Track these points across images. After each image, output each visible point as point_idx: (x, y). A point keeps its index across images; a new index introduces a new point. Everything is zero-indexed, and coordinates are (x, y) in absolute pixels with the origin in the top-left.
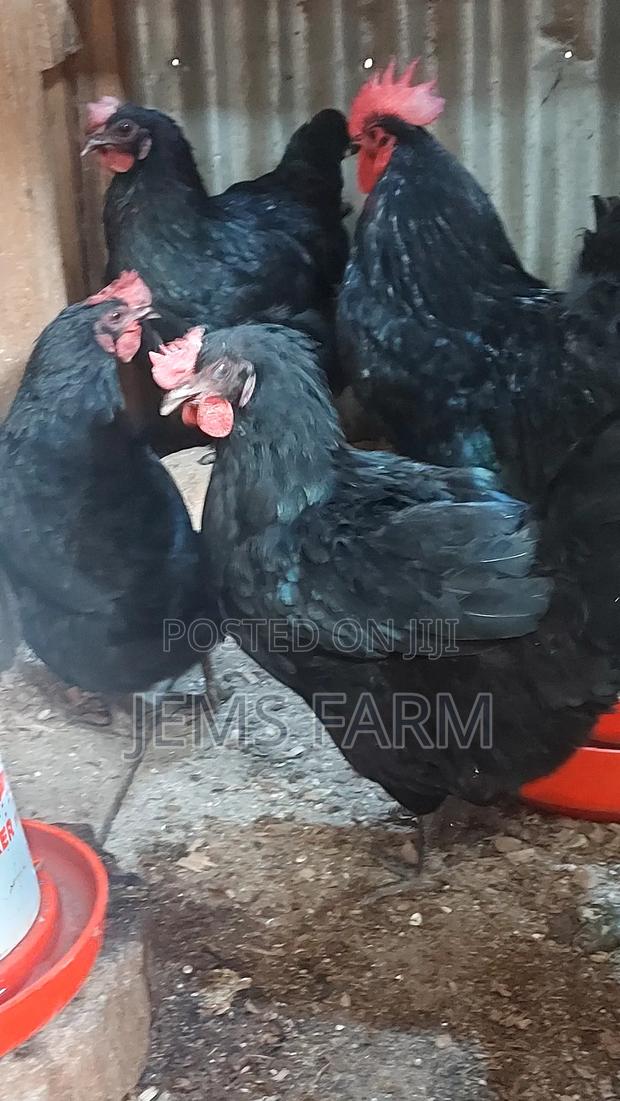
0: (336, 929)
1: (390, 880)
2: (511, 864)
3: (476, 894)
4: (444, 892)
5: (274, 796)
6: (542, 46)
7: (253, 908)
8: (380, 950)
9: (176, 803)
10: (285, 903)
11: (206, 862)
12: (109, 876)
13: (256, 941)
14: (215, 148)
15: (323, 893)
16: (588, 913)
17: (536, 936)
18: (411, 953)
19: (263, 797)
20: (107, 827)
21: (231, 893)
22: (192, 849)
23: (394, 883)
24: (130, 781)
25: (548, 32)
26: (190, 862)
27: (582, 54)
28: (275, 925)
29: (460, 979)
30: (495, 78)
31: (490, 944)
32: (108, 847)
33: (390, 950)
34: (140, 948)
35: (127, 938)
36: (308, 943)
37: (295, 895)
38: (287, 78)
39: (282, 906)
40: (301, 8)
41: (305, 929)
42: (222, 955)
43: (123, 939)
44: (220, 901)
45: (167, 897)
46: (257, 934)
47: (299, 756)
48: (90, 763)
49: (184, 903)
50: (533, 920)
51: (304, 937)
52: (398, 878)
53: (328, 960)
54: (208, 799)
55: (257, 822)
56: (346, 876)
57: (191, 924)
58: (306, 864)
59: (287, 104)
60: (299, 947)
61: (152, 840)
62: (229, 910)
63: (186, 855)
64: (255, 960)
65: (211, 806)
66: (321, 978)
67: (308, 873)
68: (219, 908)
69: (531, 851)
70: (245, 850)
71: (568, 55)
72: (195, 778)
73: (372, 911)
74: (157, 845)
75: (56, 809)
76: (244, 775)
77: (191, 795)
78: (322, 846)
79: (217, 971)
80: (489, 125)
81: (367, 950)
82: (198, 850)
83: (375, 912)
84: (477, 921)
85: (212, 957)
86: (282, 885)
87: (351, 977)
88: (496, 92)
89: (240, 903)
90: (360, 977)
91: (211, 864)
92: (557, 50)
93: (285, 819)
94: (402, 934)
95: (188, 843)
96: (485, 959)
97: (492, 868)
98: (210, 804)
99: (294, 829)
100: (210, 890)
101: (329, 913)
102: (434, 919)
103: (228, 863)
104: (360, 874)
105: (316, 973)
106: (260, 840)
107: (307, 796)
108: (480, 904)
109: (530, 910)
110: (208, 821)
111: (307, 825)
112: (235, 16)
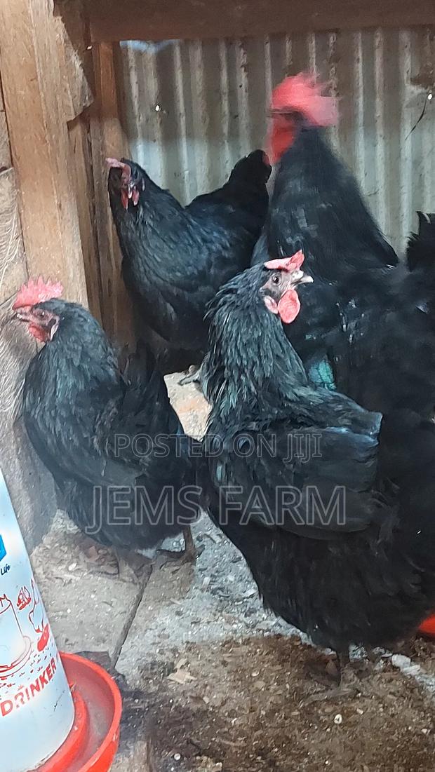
0: (282, 726)
1: (319, 689)
2: (405, 677)
3: (380, 699)
4: (358, 698)
5: (235, 626)
6: (411, 91)
7: (223, 710)
9: (166, 632)
10: (245, 706)
11: (188, 676)
12: (121, 691)
13: (226, 736)
14: (185, 166)
15: (272, 699)
17: (424, 731)
18: (335, 743)
19: (228, 627)
20: (118, 651)
21: (206, 699)
22: (178, 666)
23: (323, 691)
24: (133, 615)
25: (415, 81)
26: (177, 677)
28: (238, 723)
29: (371, 764)
30: (379, 113)
31: (391, 737)
32: (120, 667)
33: (321, 742)
34: (145, 745)
35: (135, 739)
36: (262, 737)
37: (252, 701)
38: (234, 116)
39: (241, 708)
40: (243, 69)
41: (259, 726)
42: (201, 745)
43: (133, 739)
44: (199, 706)
45: (162, 702)
46: (226, 729)
47: (252, 596)
48: (106, 603)
49: (173, 707)
50: (423, 718)
51: (259, 732)
52: (324, 688)
53: (276, 750)
54: (188, 628)
55: (223, 646)
56: (288, 686)
57: (179, 723)
58: (259, 677)
59: (234, 134)
60: (255, 740)
61: (150, 660)
62: (205, 712)
63: (175, 671)
64: (225, 749)
65: (189, 636)
66: (272, 763)
67: (260, 684)
68: (198, 710)
69: (418, 666)
70: (216, 667)
71: (430, 97)
72: (179, 613)
73: (307, 712)
74: (153, 664)
75: (83, 636)
76: (213, 611)
77: (176, 626)
78: (270, 664)
79: (198, 758)
80: (375, 146)
81: (304, 742)
82: (182, 667)
83: (309, 713)
84: (382, 720)
85: (194, 747)
86: (243, 693)
87: (293, 762)
88: (380, 122)
89: (213, 707)
90: (300, 762)
91: (192, 678)
92: (422, 93)
93: (243, 644)
94: (328, 730)
95: (175, 662)
96: (388, 749)
97: (391, 680)
98: (190, 633)
99: (250, 652)
100: (191, 697)
101: (276, 714)
102: (351, 719)
103: (204, 677)
104: (297, 685)
105: (268, 760)
106: (225, 659)
107: (258, 626)
108: (383, 707)
109: (420, 711)
110: (189, 645)
111: (259, 648)
112: (198, 75)
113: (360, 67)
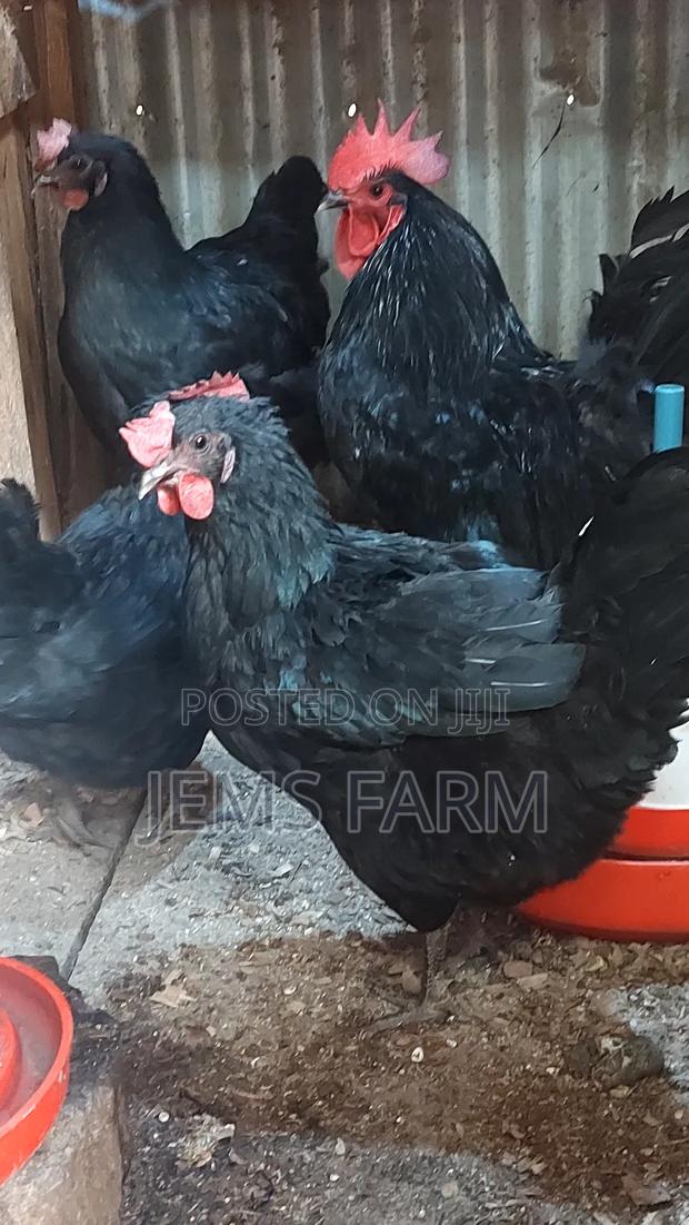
0: (329, 1067)
1: (388, 1012)
2: (523, 992)
3: (483, 1025)
4: (449, 1024)
5: (259, 920)
6: (541, 90)
7: (237, 1046)
8: (378, 1090)
9: (149, 931)
10: (273, 1039)
11: (183, 996)
12: (75, 1014)
13: (242, 1084)
14: (185, 205)
15: (315, 1027)
16: (607, 1043)
17: (551, 1070)
18: (412, 1092)
19: (248, 921)
20: (72, 958)
21: (211, 1031)
22: (168, 982)
23: (396, 1015)
24: (97, 907)
25: (547, 75)
26: (166, 996)
27: (584, 98)
28: (261, 1065)
29: (467, 1121)
30: (491, 124)
31: (501, 1080)
32: (73, 981)
33: (390, 1090)
34: (110, 1094)
35: (95, 1082)
36: (298, 1083)
37: (284, 1032)
38: (263, 126)
39: (265, 1043)
40: (276, 50)
41: (294, 1068)
42: (203, 1100)
43: (91, 1084)
44: (200, 1040)
45: (140, 1036)
46: (242, 1075)
47: (286, 875)
48: (52, 888)
49: (159, 1043)
50: (549, 1052)
51: (294, 1077)
52: (397, 1009)
53: (320, 1103)
54: (185, 925)
55: (240, 949)
56: (340, 1008)
57: (167, 1066)
58: (295, 997)
59: (262, 155)
60: (287, 1090)
61: (123, 973)
62: (210, 1049)
63: (162, 988)
64: (239, 1105)
65: (189, 934)
66: (313, 1123)
67: (297, 1006)
68: (199, 1047)
69: (544, 976)
70: (228, 981)
71: (570, 100)
72: (169, 902)
73: (370, 1047)
74: (128, 978)
75: (16, 940)
76: (225, 898)
77: (165, 921)
78: (313, 975)
79: (197, 1117)
80: (485, 177)
81: (364, 1091)
82: (173, 983)
83: (372, 1048)
84: (485, 1055)
85: (191, 1102)
86: (269, 1020)
87: (346, 1121)
88: (492, 141)
89: (222, 1042)
90: (356, 1121)
91: (189, 998)
92: (558, 94)
93: (272, 946)
94: (402, 1072)
95: (163, 976)
96: (494, 1098)
97: (501, 995)
98: (187, 931)
99: (281, 958)
100: (188, 1027)
101: (322, 1050)
102: (439, 1054)
103: (208, 997)
104: (355, 1006)
105: (308, 1118)
106: (243, 970)
107: (296, 920)
108: (488, 1036)
109: (544, 1041)
110: (185, 950)
111: (296, 951)
112: (205, 59)
113: (461, 50)
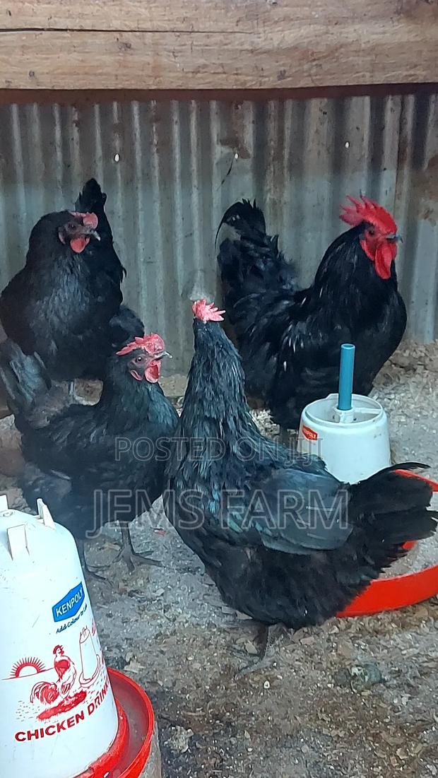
0: (225, 695)
3: (292, 667)
4: (275, 667)
5: (159, 621)
6: (219, 151)
7: (176, 689)
8: (253, 704)
10: (191, 684)
11: (139, 666)
13: (186, 708)
14: (23, 208)
15: (210, 676)
16: (355, 670)
17: (329, 685)
18: (270, 703)
19: (154, 623)
21: (160, 683)
22: (128, 659)
25: (223, 142)
26: (130, 668)
27: (243, 154)
28: (191, 698)
29: (300, 715)
30: (194, 167)
31: (308, 693)
33: (259, 704)
36: (213, 706)
37: (196, 680)
38: (67, 166)
39: (189, 686)
40: (75, 124)
41: (209, 698)
42: (172, 719)
44: (157, 688)
46: (184, 704)
47: (162, 595)
50: (326, 676)
51: (210, 703)
52: (249, 663)
53: (228, 714)
54: (122, 627)
55: (156, 638)
56: (219, 665)
58: (194, 660)
59: (67, 181)
60: (209, 709)
62: (164, 692)
63: (127, 663)
64: (190, 719)
66: (229, 724)
67: (197, 666)
68: (158, 692)
69: (312, 638)
70: (157, 656)
71: (236, 156)
72: (110, 616)
73: (242, 683)
74: (107, 660)
76: (137, 611)
77: (111, 627)
78: (198, 648)
79: (173, 728)
80: (191, 195)
81: (247, 705)
82: (131, 660)
83: (243, 683)
84: (297, 682)
85: (166, 721)
86: (186, 674)
87: (245, 721)
88: (195, 175)
89: (168, 688)
90: (249, 721)
91: (142, 667)
92: (229, 154)
93: (171, 634)
94: (262, 694)
95: (123, 656)
96: (309, 702)
97: (294, 650)
98: (125, 631)
99: (178, 641)
100: (148, 682)
101: (218, 687)
102: (274, 684)
103: (151, 665)
104: (226, 663)
105: (225, 722)
106: (162, 649)
107: (178, 620)
108: (295, 671)
109: (321, 671)
110: (128, 641)
111: (185, 637)
113: (176, 129)
